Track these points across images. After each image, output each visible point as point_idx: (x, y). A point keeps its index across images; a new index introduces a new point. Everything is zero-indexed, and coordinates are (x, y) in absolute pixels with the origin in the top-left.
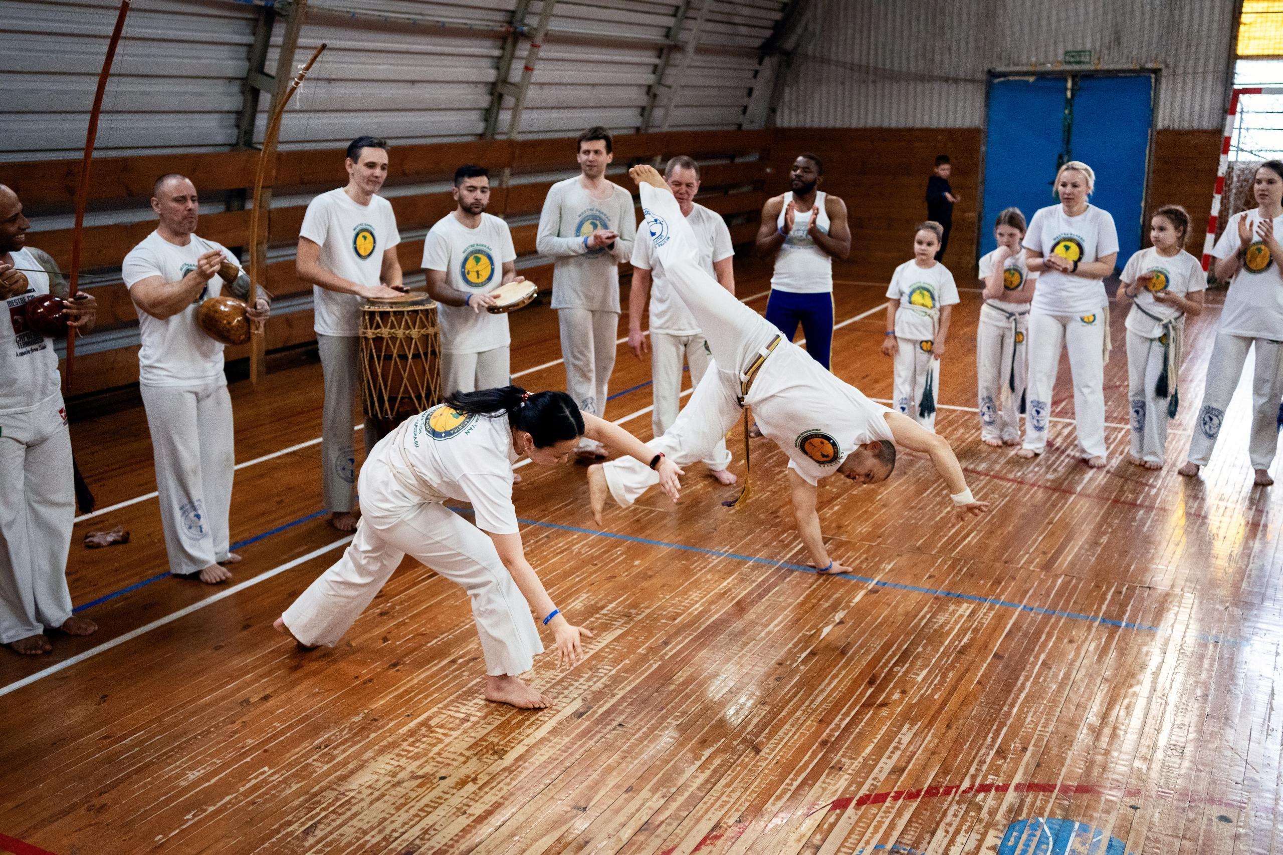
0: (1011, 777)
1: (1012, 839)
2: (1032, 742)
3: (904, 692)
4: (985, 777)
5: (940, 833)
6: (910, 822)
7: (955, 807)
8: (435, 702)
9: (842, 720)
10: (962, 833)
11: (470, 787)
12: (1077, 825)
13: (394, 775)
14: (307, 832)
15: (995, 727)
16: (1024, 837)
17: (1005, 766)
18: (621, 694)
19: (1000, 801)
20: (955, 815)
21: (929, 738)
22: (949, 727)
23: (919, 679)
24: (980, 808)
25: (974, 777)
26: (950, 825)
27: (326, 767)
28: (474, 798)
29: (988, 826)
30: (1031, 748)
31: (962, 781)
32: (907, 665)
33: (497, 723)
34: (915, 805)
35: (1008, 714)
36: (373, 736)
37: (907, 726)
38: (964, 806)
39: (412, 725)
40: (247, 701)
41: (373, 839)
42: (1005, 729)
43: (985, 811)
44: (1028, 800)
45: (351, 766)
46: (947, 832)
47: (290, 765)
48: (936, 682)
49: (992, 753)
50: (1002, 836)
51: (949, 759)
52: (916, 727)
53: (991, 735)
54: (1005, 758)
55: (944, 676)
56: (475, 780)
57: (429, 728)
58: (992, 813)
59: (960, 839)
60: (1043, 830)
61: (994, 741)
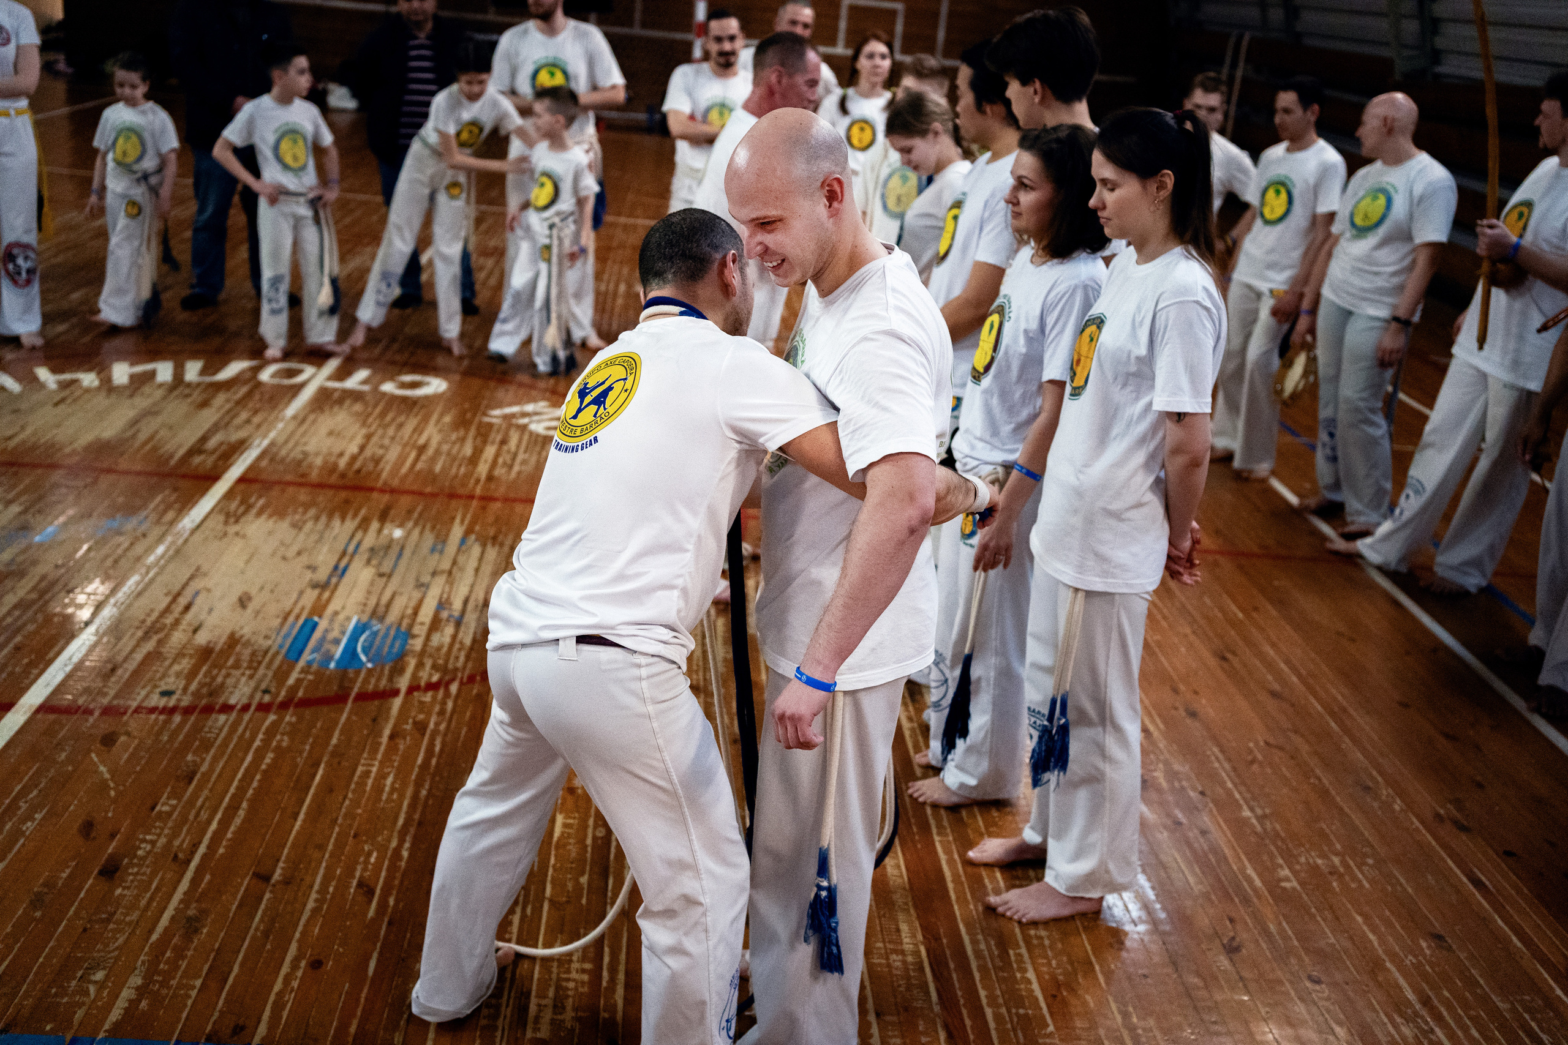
0: (405, 702)
1: (397, 646)
2: (383, 748)
4: (434, 698)
7: (460, 664)
10: (446, 644)
12: (332, 666)
15: (434, 761)
16: (386, 649)
17: (413, 714)
19: (414, 676)
20: (457, 658)
23: (560, 819)
24: (434, 667)
25: (447, 695)
29: (423, 653)
30: (385, 739)
31: (459, 690)
32: (589, 841)
35: (419, 784)
38: (450, 666)
42: (419, 761)
43: (428, 666)
44: (384, 682)
46: (461, 643)
49: (432, 726)
50: (408, 647)
53: (437, 749)
54: (415, 723)
58: (420, 665)
59: (448, 639)
60: (366, 655)
61: (431, 744)
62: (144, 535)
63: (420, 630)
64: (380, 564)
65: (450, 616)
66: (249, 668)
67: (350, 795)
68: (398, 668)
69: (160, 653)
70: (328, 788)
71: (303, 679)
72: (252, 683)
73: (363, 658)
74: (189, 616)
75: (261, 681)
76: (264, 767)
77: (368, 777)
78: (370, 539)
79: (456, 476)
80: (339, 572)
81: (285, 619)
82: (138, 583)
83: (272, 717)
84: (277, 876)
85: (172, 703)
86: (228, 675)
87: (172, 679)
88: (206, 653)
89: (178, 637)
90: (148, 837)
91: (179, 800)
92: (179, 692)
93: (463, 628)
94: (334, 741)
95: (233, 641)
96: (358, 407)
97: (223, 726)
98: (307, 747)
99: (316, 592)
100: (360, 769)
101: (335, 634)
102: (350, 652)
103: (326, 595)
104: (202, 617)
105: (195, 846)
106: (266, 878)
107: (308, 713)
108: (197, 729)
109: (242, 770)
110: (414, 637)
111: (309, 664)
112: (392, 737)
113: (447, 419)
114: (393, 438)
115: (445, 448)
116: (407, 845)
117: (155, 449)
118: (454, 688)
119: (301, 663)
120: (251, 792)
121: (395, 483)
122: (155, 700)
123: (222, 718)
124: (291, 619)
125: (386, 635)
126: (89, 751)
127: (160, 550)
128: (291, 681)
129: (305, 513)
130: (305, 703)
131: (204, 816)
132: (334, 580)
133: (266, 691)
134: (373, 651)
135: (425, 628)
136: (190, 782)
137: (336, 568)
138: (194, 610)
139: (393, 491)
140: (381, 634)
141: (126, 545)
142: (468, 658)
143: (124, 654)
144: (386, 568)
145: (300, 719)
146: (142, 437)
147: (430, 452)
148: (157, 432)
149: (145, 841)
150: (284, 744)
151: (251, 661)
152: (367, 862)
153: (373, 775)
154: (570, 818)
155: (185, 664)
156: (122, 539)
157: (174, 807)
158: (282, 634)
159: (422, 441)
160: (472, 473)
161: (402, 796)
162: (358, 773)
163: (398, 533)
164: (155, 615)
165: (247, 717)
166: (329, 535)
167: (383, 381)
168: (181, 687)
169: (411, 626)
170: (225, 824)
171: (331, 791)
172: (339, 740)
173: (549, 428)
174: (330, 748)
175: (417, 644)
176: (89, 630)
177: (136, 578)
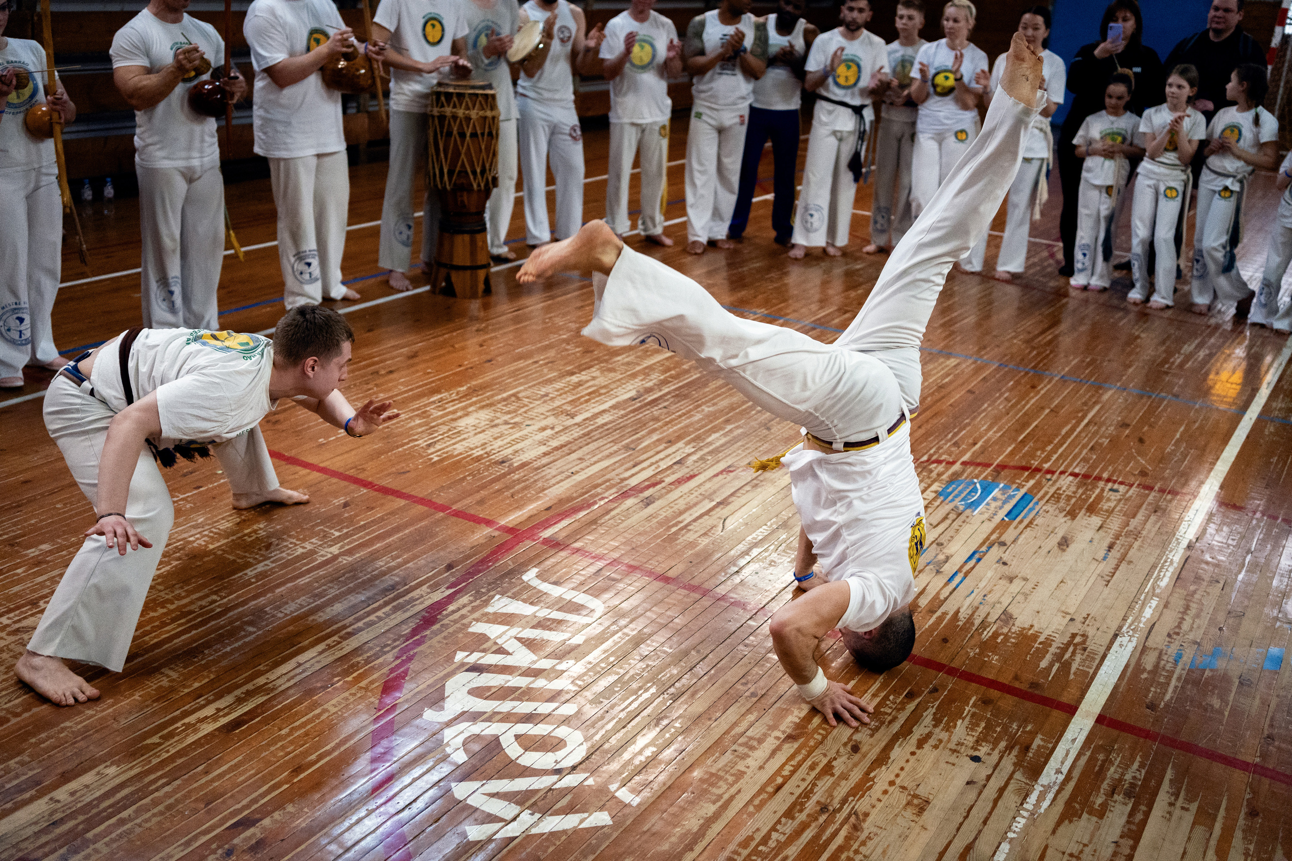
0: (960, 457)
1: (951, 488)
4: (941, 455)
8: (521, 384)
11: (549, 432)
12: (1002, 485)
13: (492, 421)
14: (429, 446)
16: (960, 488)
17: (958, 451)
18: (667, 390)
19: (947, 469)
24: (931, 471)
25: (931, 455)
27: (440, 413)
28: (552, 437)
29: (935, 481)
30: (980, 443)
33: (569, 399)
35: (969, 424)
36: (474, 399)
39: (505, 395)
40: (377, 372)
41: (478, 453)
42: (964, 432)
43: (935, 473)
44: (969, 470)
45: (459, 414)
47: (414, 410)
49: (949, 443)
50: (944, 486)
53: (951, 434)
54: (959, 447)
56: (552, 428)
57: (518, 399)
58: (940, 474)
61: (953, 437)
64: (937, 555)
66: (1061, 494)
68: (957, 475)
71: (1023, 482)
72: (1057, 485)
73: (978, 486)
74: (1108, 540)
75: (1052, 484)
76: (1052, 445)
80: (977, 556)
81: (1031, 523)
82: (1158, 578)
83: (1046, 466)
84: (1047, 411)
85: (1110, 485)
86: (1074, 493)
87: (1113, 498)
88: (1092, 509)
89: (1115, 524)
92: (1106, 490)
94: (1010, 448)
95: (1072, 514)
97: (1076, 467)
98: (1026, 449)
99: (1002, 539)
101: (994, 505)
102: (986, 490)
103: (994, 537)
104: (1099, 538)
106: (1052, 410)
107: (1023, 463)
108: (1092, 468)
110: (936, 492)
111: (1018, 489)
112: (975, 444)
119: (1023, 491)
122: (1122, 488)
123: (1077, 471)
124: (1026, 522)
125: (956, 496)
126: (1154, 472)
128: (1032, 482)
129: (996, 635)
130: (1025, 467)
131: (1083, 435)
132: (984, 549)
133: (1049, 480)
134: (970, 488)
137: (979, 560)
138: (1106, 544)
140: (960, 498)
143: (1152, 520)
144: (933, 550)
145: (1028, 461)
151: (1059, 498)
155: (1105, 505)
158: (1034, 512)
165: (1062, 469)
166: (976, 598)
168: (1106, 492)
169: (934, 499)
174: (1013, 447)
175: (936, 487)
176: (1184, 543)
177: (1163, 583)
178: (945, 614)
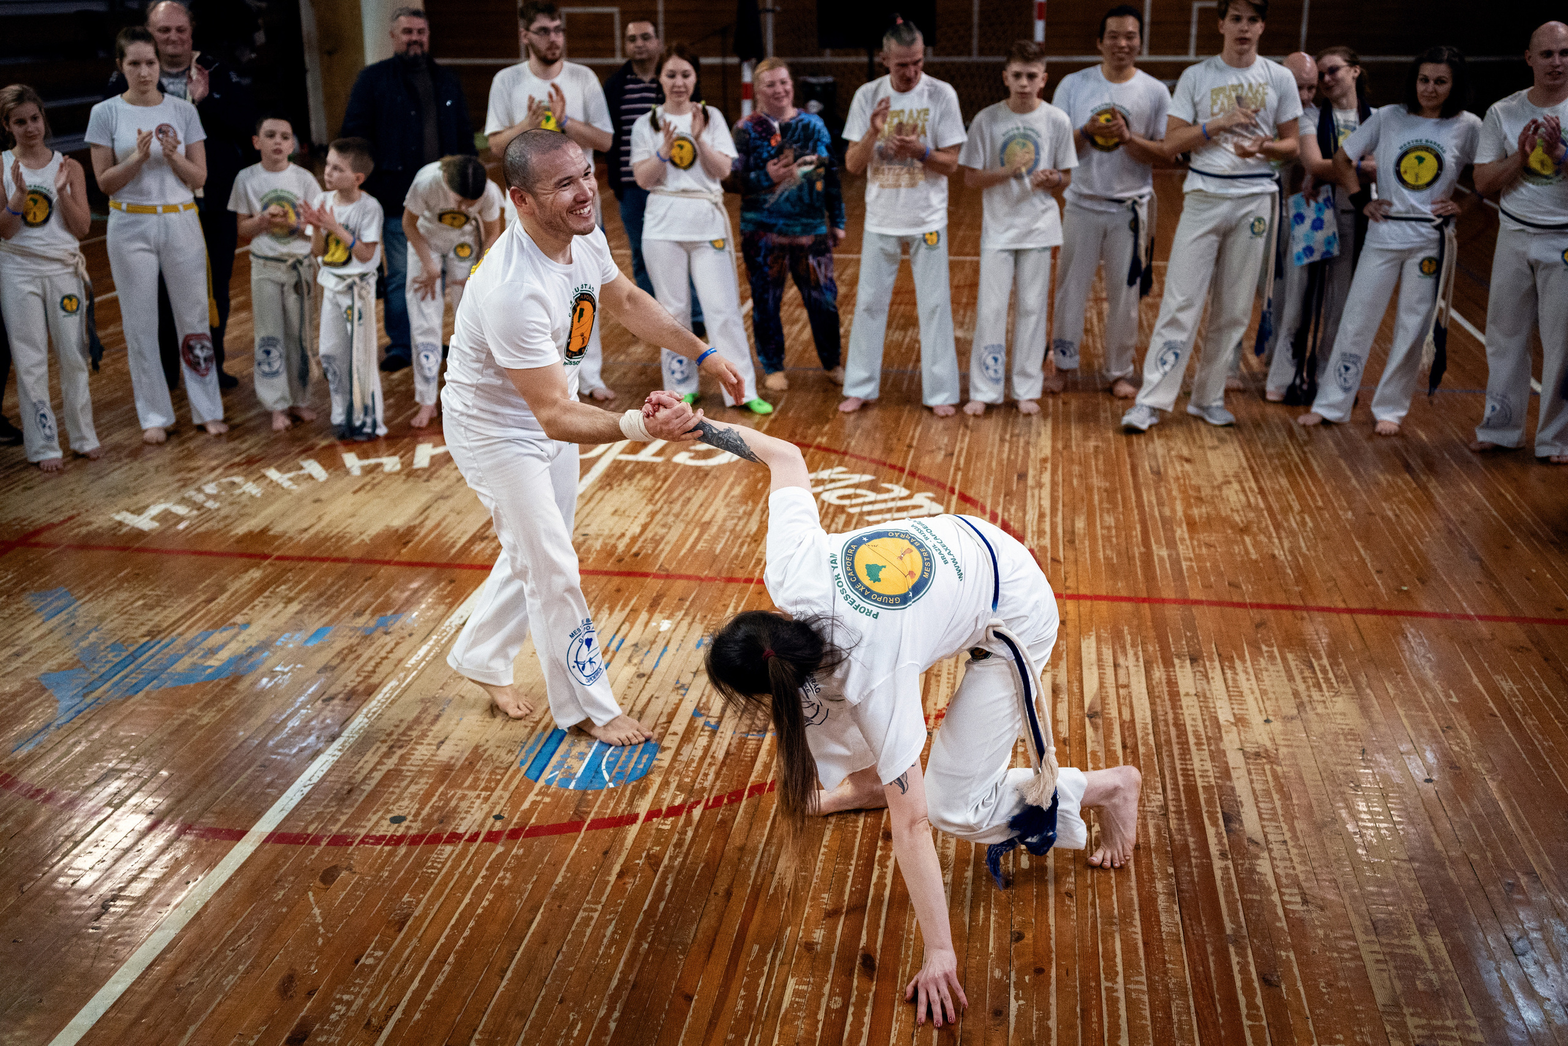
0: (642, 830)
1: (644, 760)
2: (609, 888)
3: (809, 946)
4: (674, 825)
5: (720, 755)
6: (754, 760)
7: (707, 784)
9: (882, 877)
10: (697, 759)
12: (572, 786)
15: (662, 905)
16: (632, 765)
17: (648, 845)
19: (657, 798)
20: (706, 775)
21: (754, 869)
22: (729, 894)
23: (791, 984)
24: (679, 787)
25: (688, 822)
26: (710, 765)
29: (670, 769)
30: (613, 878)
31: (703, 814)
32: (821, 1016)
34: (752, 778)
35: (641, 936)
37: (788, 882)
38: (697, 786)
42: (645, 907)
43: (673, 786)
44: (623, 806)
46: (713, 757)
48: (762, 981)
49: (666, 861)
50: (655, 762)
51: (721, 843)
52: (774, 884)
53: (668, 890)
54: (648, 856)
55: (750, 1000)
58: (665, 784)
59: (699, 753)
60: (610, 773)
61: (662, 883)
62: (410, 635)
63: (671, 742)
64: (641, 662)
65: (706, 723)
66: (485, 789)
67: (564, 949)
68: (640, 791)
69: (401, 771)
70: (543, 939)
71: (539, 802)
72: (486, 807)
73: (607, 777)
74: (437, 727)
75: (495, 804)
76: (480, 911)
77: (588, 926)
78: (635, 634)
79: (737, 556)
81: (533, 729)
82: (394, 689)
83: (500, 849)
85: (401, 831)
86: (463, 798)
87: (406, 803)
88: (446, 770)
89: (422, 752)
90: (346, 997)
91: (386, 950)
92: (410, 818)
93: (717, 739)
94: (559, 879)
95: (476, 755)
96: (648, 481)
97: (447, 859)
98: (530, 886)
100: (581, 914)
102: (594, 769)
104: (450, 728)
105: (392, 1009)
107: (537, 843)
108: (420, 863)
109: (457, 915)
110: (664, 749)
111: (549, 784)
112: (621, 875)
113: (737, 491)
114: (677, 516)
115: (730, 524)
116: (616, 1014)
117: (439, 536)
118: (697, 812)
119: (541, 782)
120: (461, 941)
121: (672, 567)
122: (386, 828)
123: (448, 848)
124: (540, 729)
126: (309, 888)
127: (424, 649)
128: (526, 805)
130: (535, 832)
133: (498, 817)
134: (616, 770)
135: (677, 739)
136: (400, 930)
138: (441, 721)
139: (668, 576)
141: (392, 644)
142: (718, 774)
143: (365, 772)
144: (646, 668)
145: (528, 851)
146: (430, 524)
147: (714, 529)
148: (444, 519)
149: (340, 1002)
150: (506, 882)
151: (489, 781)
152: (568, 1035)
153: (593, 923)
154: (805, 983)
155: (423, 784)
156: (388, 638)
157: (379, 959)
158: (527, 747)
159: (706, 518)
160: (754, 553)
161: (620, 951)
162: (578, 920)
163: (666, 625)
164: (404, 726)
165: (473, 848)
167: (676, 453)
168: (413, 812)
169: (662, 736)
170: (427, 982)
171: (545, 943)
172: (564, 877)
173: (841, 497)
174: (554, 887)
175: (665, 758)
176: (337, 744)
177: (393, 683)
178: (622, 609)
